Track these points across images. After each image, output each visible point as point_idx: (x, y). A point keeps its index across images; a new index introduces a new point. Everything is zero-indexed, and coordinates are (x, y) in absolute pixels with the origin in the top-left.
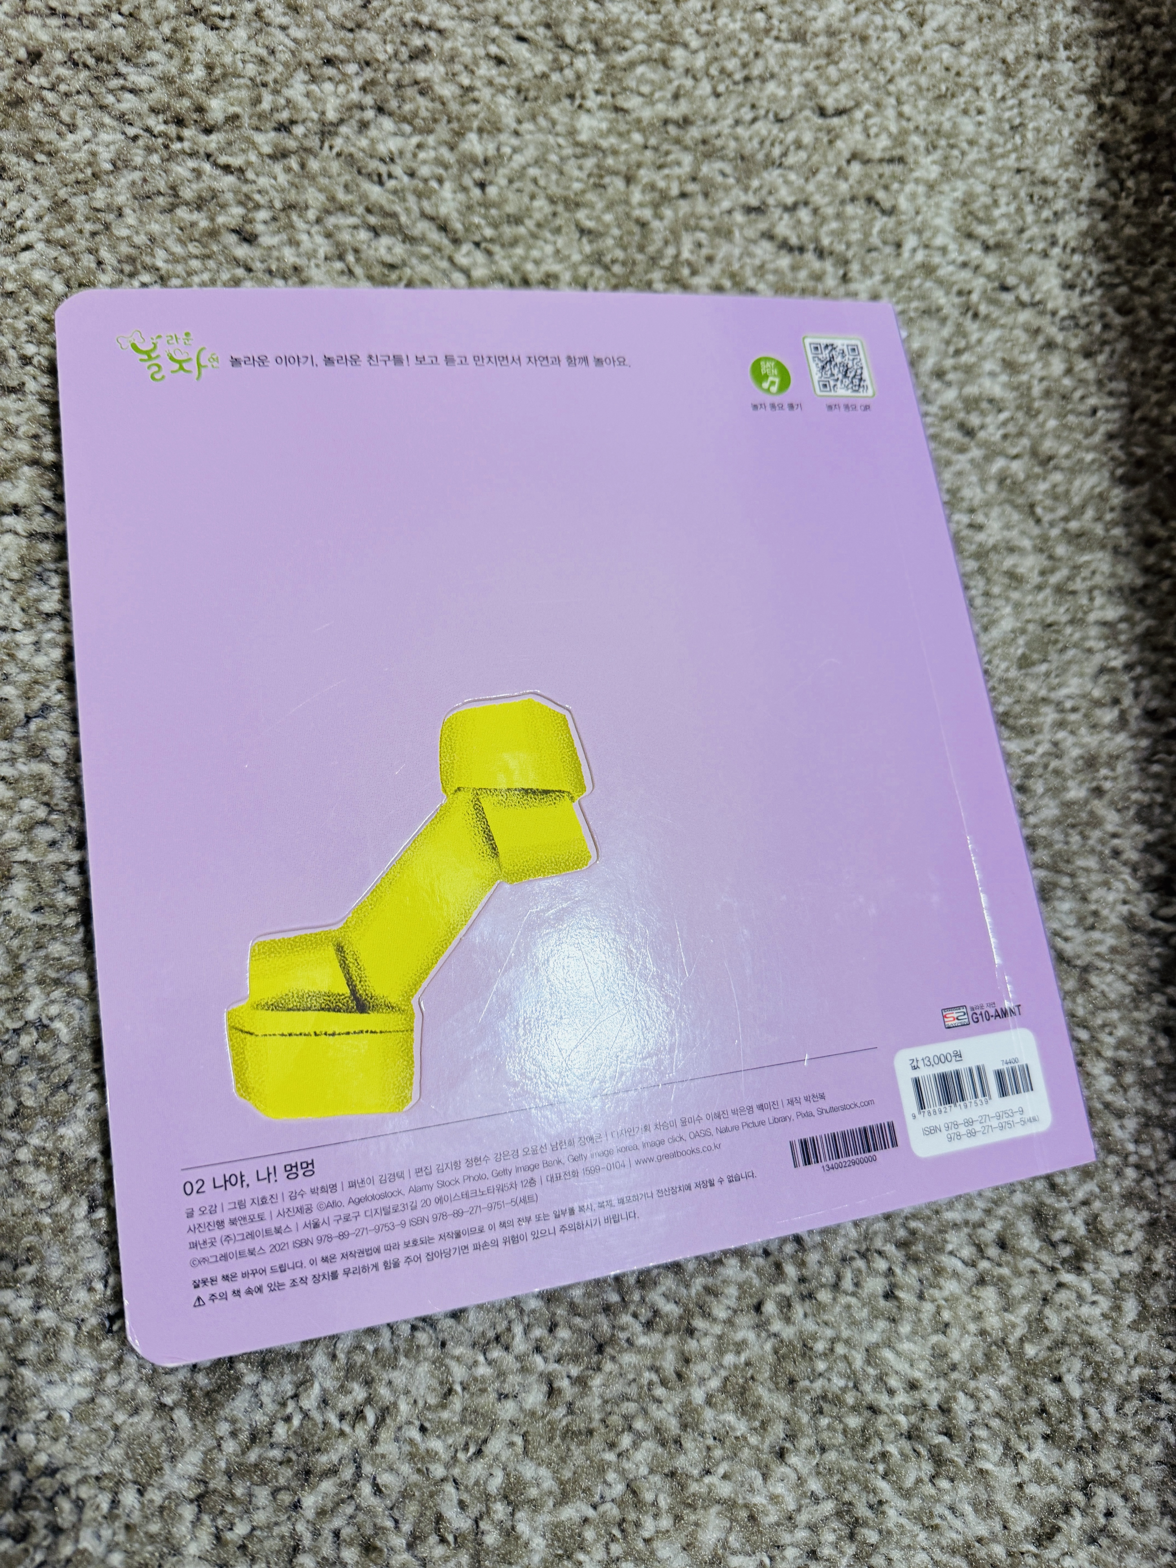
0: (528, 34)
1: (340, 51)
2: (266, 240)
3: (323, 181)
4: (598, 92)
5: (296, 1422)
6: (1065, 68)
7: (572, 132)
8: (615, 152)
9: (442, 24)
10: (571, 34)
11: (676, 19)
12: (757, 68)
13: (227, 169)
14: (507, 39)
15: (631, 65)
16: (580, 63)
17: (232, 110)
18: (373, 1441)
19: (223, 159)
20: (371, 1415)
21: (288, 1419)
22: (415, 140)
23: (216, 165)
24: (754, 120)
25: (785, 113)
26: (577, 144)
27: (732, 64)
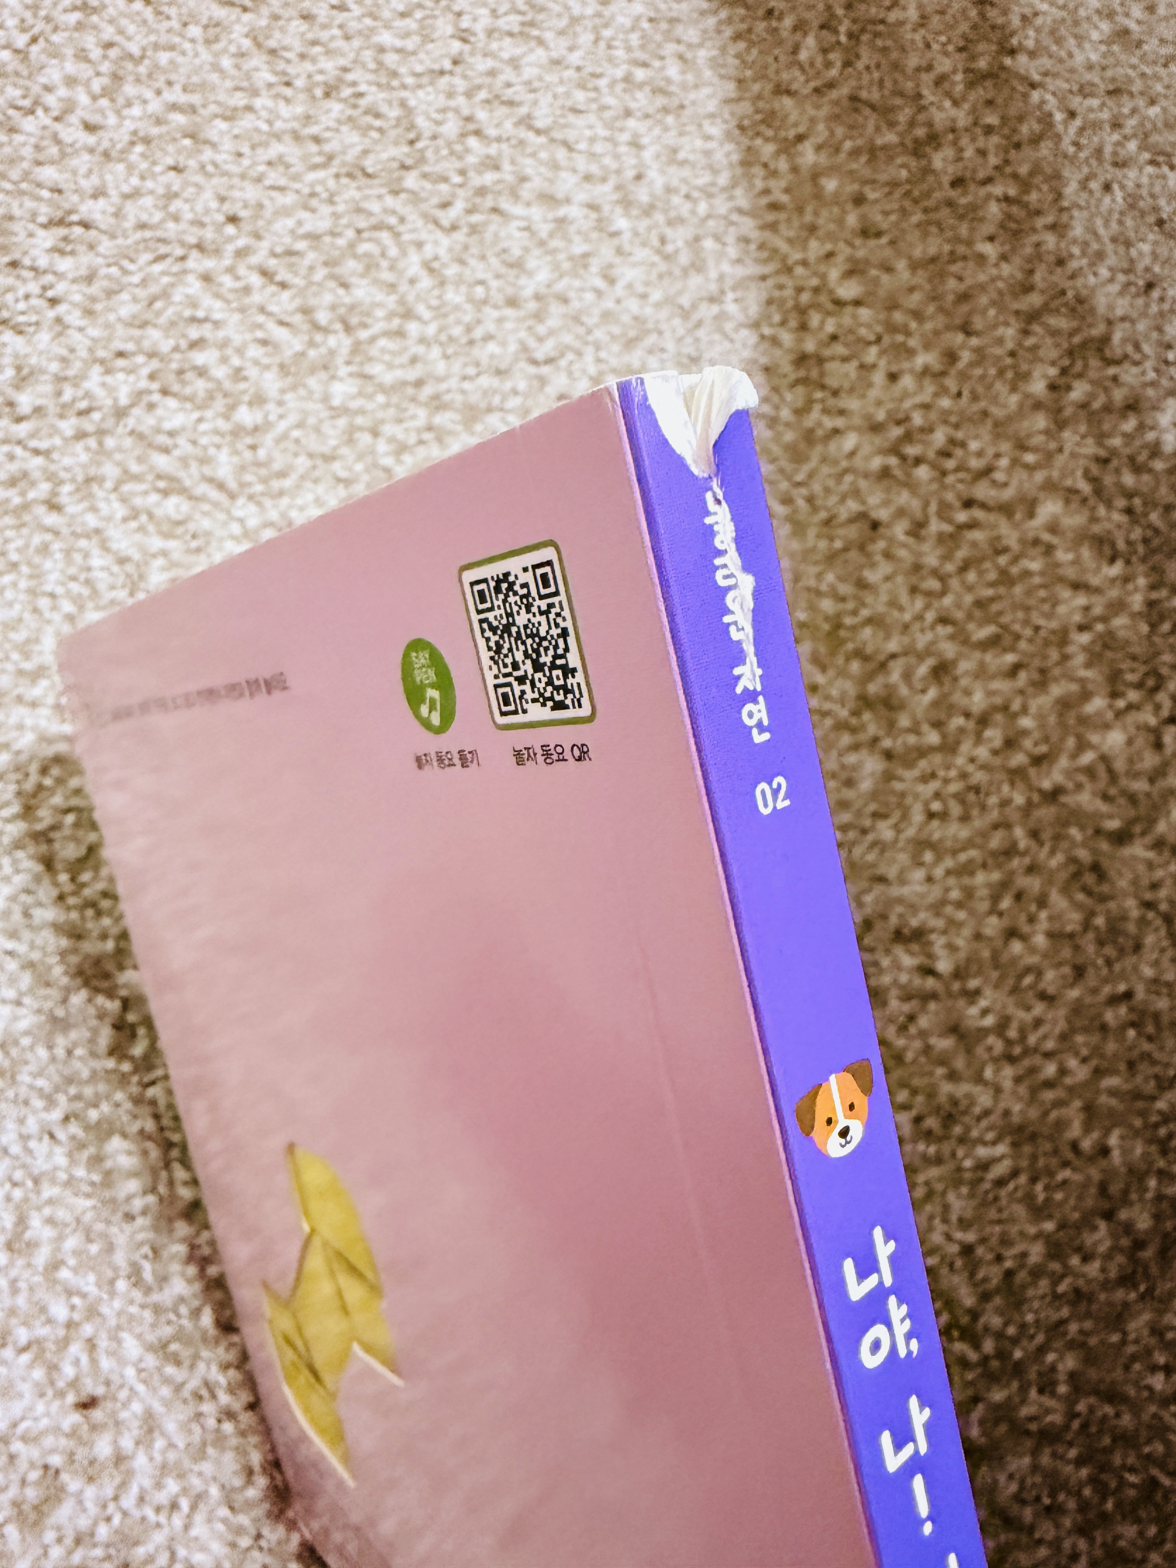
0: (288, 319)
1: (130, 347)
2: (71, 509)
3: (118, 457)
4: (348, 363)
5: (117, 1520)
6: (731, 308)
7: (326, 399)
8: (362, 412)
9: (217, 316)
10: (322, 317)
11: (411, 298)
12: (478, 333)
13: (37, 452)
14: (271, 326)
15: (373, 339)
16: (332, 341)
17: (39, 402)
18: (187, 1527)
19: (33, 444)
20: (185, 1504)
21: (108, 1519)
22: (196, 415)
23: (25, 448)
24: (478, 375)
25: (503, 366)
26: (332, 408)
27: (457, 331)
